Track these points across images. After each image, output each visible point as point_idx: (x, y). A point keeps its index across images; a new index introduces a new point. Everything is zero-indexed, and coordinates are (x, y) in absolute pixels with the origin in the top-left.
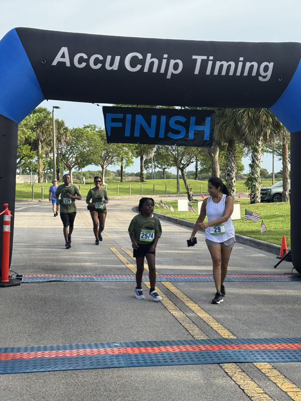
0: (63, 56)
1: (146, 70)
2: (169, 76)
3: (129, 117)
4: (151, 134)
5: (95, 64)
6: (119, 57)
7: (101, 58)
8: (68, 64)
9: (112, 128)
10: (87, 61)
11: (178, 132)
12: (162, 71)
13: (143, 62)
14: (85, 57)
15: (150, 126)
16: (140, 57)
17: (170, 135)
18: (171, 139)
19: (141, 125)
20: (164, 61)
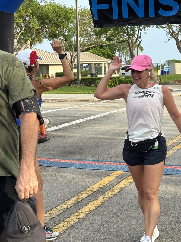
4: (141, 13)
9: (99, 11)
17: (161, 12)
18: (163, 16)
19: (128, 4)
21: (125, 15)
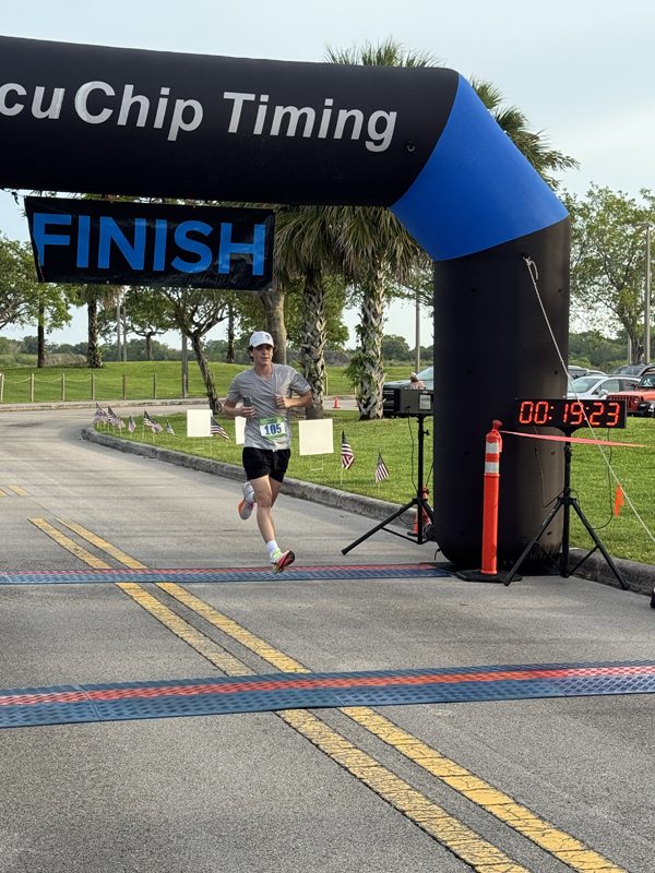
1: (122, 120)
2: (172, 136)
3: (85, 222)
4: (136, 261)
5: (9, 104)
6: (62, 91)
7: (21, 91)
9: (46, 246)
11: (194, 258)
12: (158, 123)
13: (115, 104)
15: (132, 243)
16: (110, 91)
17: (178, 263)
18: (180, 272)
19: (112, 241)
20: (163, 103)
21: (104, 262)
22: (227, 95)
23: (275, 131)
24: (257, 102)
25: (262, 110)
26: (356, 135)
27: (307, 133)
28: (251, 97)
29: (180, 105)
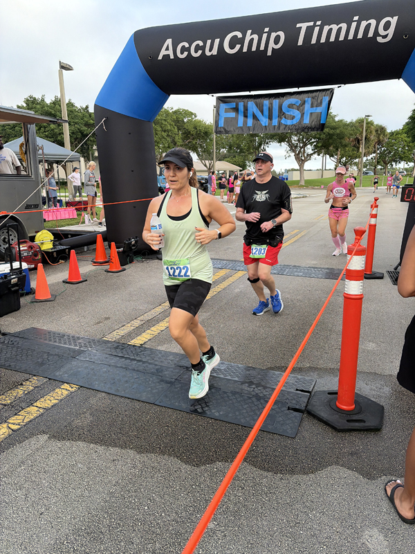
0: (167, 49)
1: (245, 50)
2: (269, 53)
3: (241, 105)
5: (196, 52)
6: (219, 39)
7: (201, 43)
8: (172, 57)
10: (188, 50)
12: (262, 48)
13: (241, 41)
14: (187, 45)
15: (262, 112)
16: (239, 35)
17: (284, 121)
19: (253, 112)
20: (265, 36)
22: (298, 25)
23: (323, 40)
24: (315, 25)
25: (317, 29)
26: (371, 34)
27: (342, 38)
28: (312, 24)
29: (273, 35)
